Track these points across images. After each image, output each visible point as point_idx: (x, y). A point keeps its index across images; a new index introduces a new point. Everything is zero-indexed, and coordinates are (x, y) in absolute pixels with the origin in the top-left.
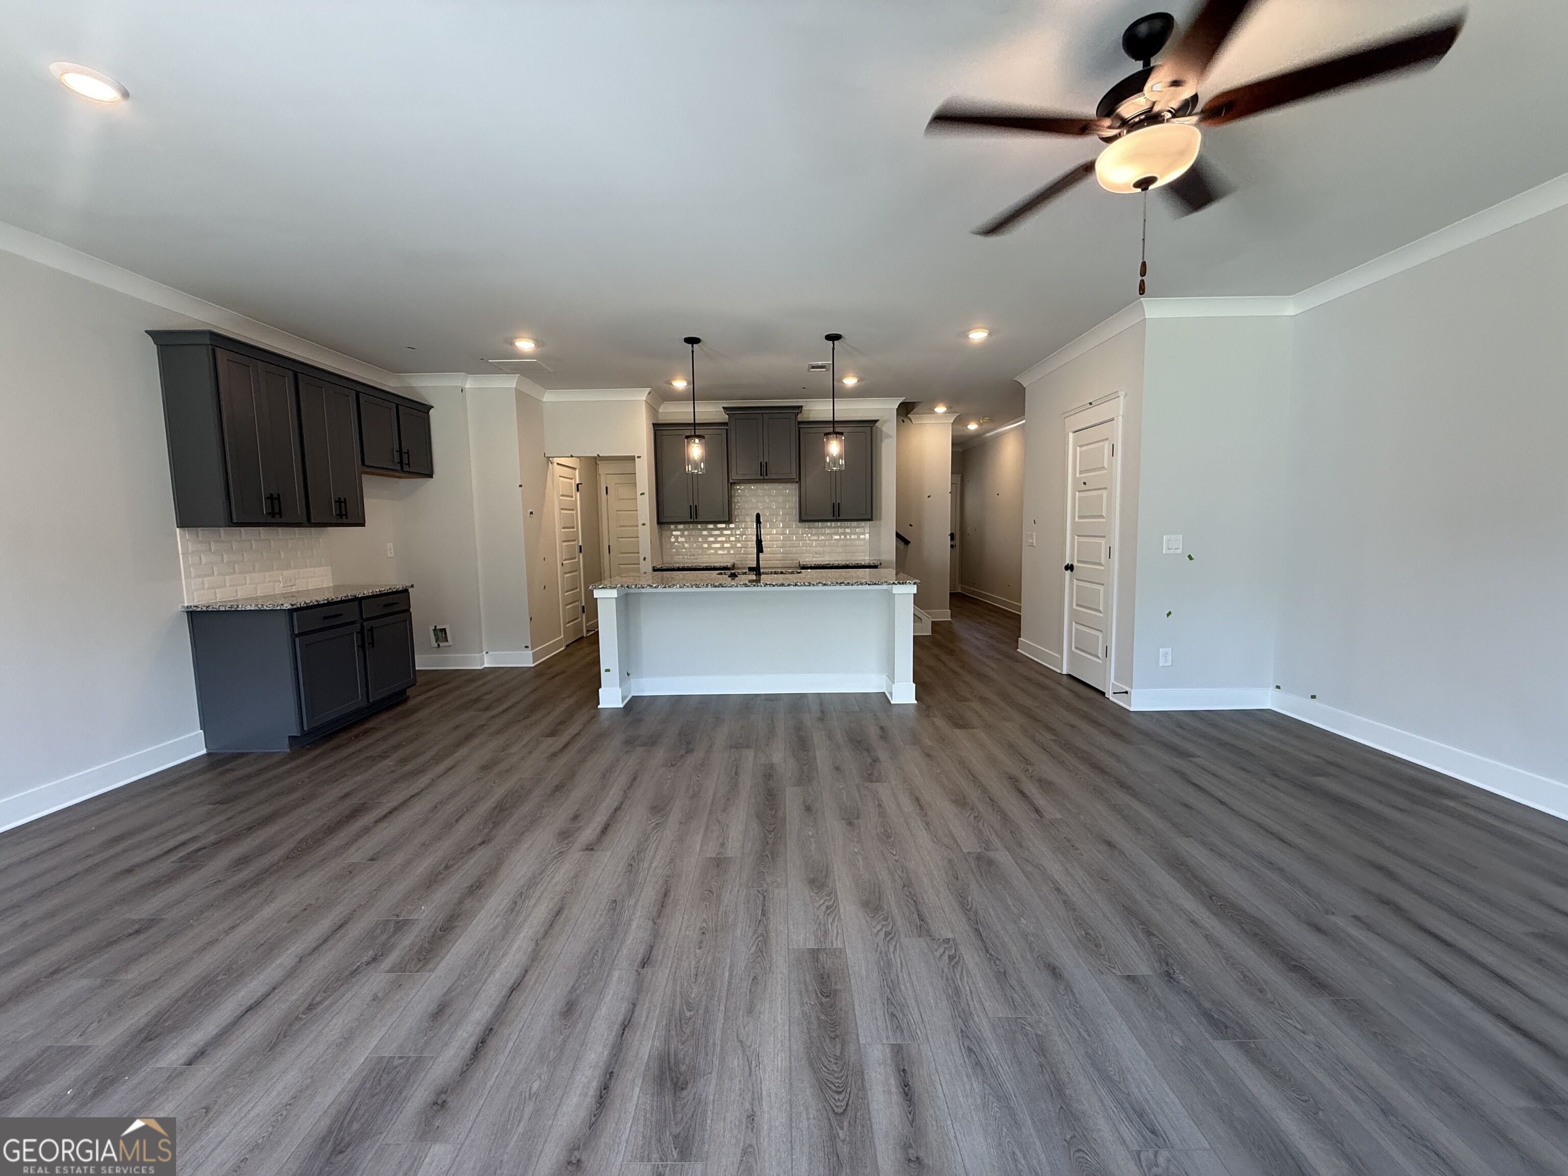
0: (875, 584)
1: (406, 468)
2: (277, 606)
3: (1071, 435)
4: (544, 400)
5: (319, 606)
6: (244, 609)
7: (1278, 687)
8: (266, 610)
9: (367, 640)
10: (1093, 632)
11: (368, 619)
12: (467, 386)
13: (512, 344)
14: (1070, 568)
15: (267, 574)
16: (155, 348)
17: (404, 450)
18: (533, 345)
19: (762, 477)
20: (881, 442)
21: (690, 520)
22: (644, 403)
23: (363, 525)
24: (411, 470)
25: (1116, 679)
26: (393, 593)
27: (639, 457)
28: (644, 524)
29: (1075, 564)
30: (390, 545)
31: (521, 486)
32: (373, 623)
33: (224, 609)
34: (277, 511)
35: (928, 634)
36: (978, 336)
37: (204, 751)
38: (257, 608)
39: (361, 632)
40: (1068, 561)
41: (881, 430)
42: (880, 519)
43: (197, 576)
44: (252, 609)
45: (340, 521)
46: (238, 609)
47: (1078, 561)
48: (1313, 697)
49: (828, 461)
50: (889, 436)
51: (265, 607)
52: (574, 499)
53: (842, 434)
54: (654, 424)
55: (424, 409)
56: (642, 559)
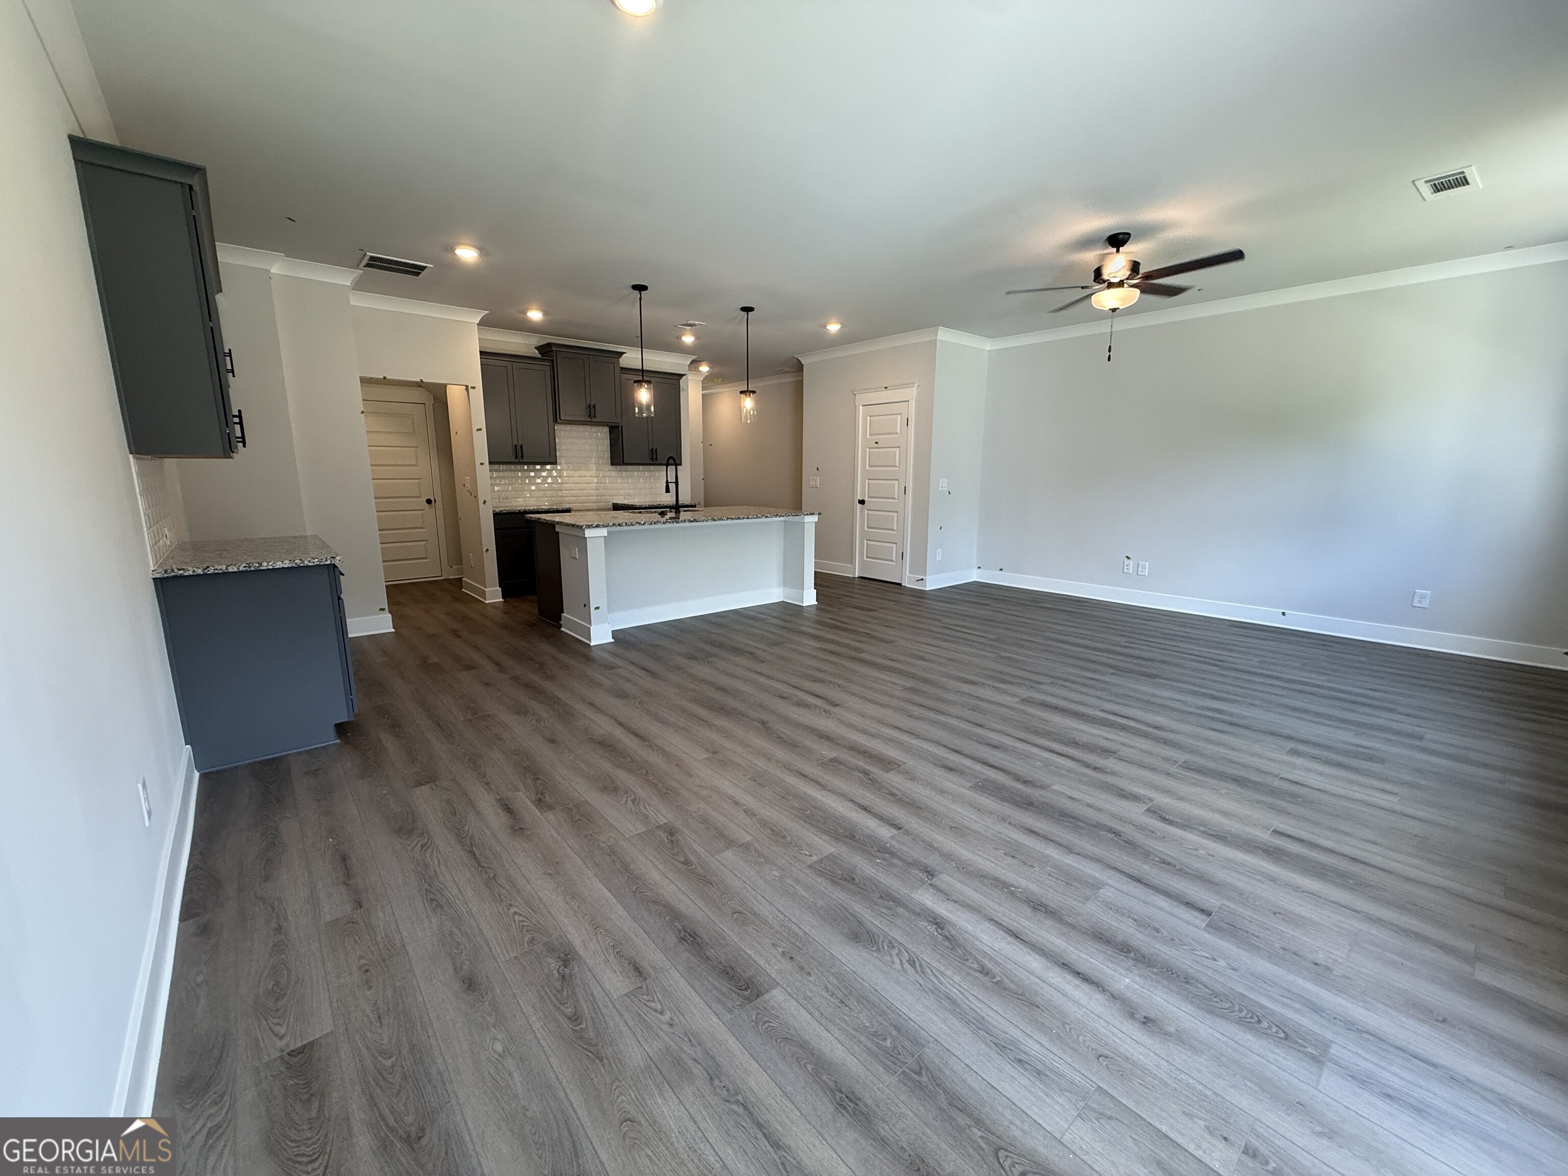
2: (326, 560)
3: (861, 407)
6: (271, 567)
7: (979, 568)
8: (307, 566)
10: (888, 545)
12: (274, 271)
13: (452, 250)
14: (862, 502)
16: (73, 164)
18: (476, 255)
19: (590, 420)
21: (514, 460)
22: (476, 327)
25: (910, 573)
27: (473, 388)
28: (482, 464)
29: (866, 499)
33: (236, 570)
38: (294, 565)
40: (859, 497)
44: (286, 566)
46: (261, 568)
47: (869, 497)
48: (1001, 570)
51: (306, 563)
54: (481, 352)
56: (481, 502)
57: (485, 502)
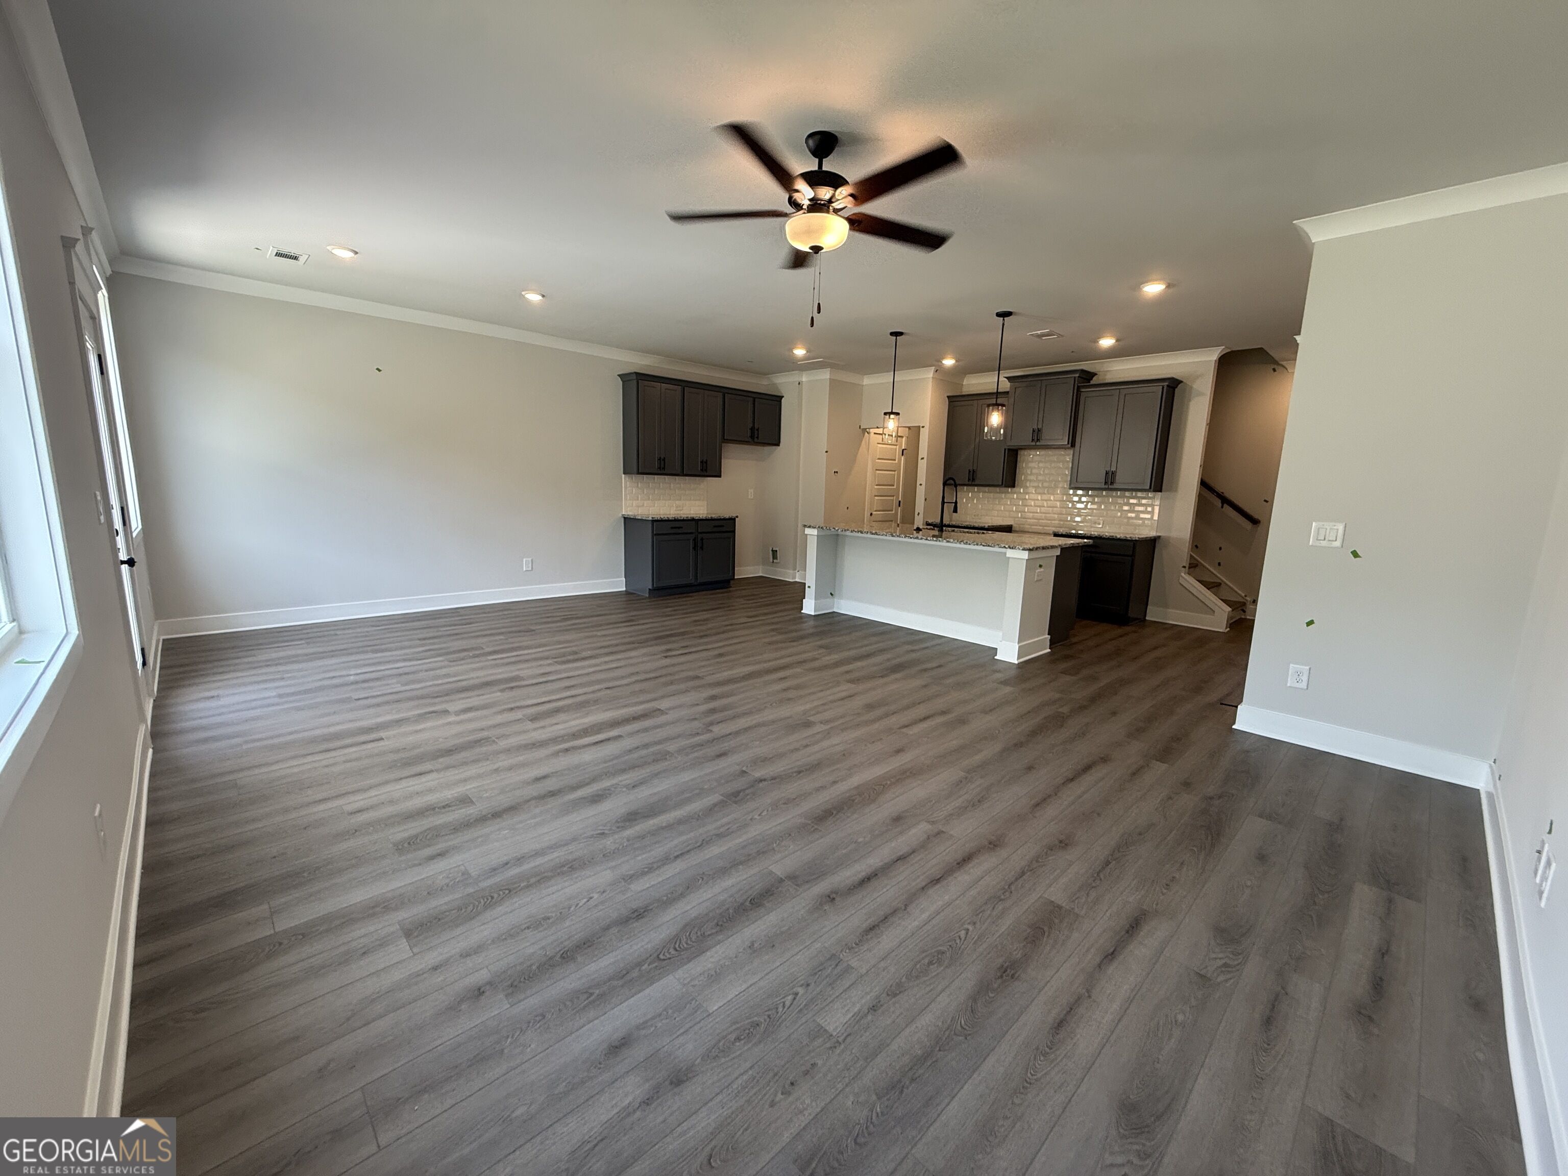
0: (989, 546)
1: (756, 440)
4: (864, 384)
5: (668, 520)
7: (1495, 761)
9: (698, 545)
11: (701, 533)
12: (804, 380)
15: (667, 502)
16: (621, 383)
17: (756, 426)
18: (804, 352)
19: (1034, 444)
20: (1190, 400)
21: (967, 483)
22: (931, 380)
23: (720, 476)
24: (759, 441)
26: (721, 519)
27: (923, 427)
28: (921, 485)
30: (751, 491)
31: (827, 452)
32: (704, 536)
33: (636, 518)
34: (662, 466)
35: (1221, 631)
36: (1154, 289)
37: (624, 589)
39: (694, 540)
41: (1191, 387)
42: (1176, 491)
43: (630, 500)
45: (702, 474)
49: (986, 431)
50: (1200, 394)
52: (896, 462)
53: (1003, 405)
54: (948, 397)
55: (776, 400)
56: (916, 513)
57: (919, 514)
